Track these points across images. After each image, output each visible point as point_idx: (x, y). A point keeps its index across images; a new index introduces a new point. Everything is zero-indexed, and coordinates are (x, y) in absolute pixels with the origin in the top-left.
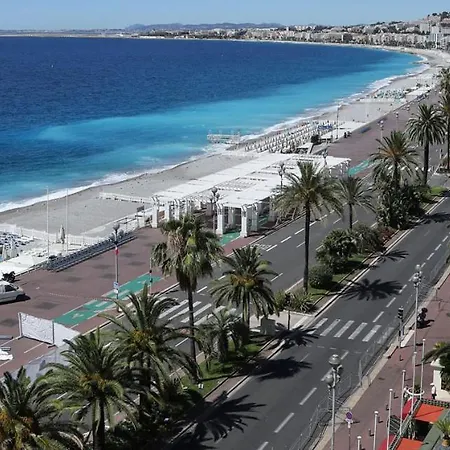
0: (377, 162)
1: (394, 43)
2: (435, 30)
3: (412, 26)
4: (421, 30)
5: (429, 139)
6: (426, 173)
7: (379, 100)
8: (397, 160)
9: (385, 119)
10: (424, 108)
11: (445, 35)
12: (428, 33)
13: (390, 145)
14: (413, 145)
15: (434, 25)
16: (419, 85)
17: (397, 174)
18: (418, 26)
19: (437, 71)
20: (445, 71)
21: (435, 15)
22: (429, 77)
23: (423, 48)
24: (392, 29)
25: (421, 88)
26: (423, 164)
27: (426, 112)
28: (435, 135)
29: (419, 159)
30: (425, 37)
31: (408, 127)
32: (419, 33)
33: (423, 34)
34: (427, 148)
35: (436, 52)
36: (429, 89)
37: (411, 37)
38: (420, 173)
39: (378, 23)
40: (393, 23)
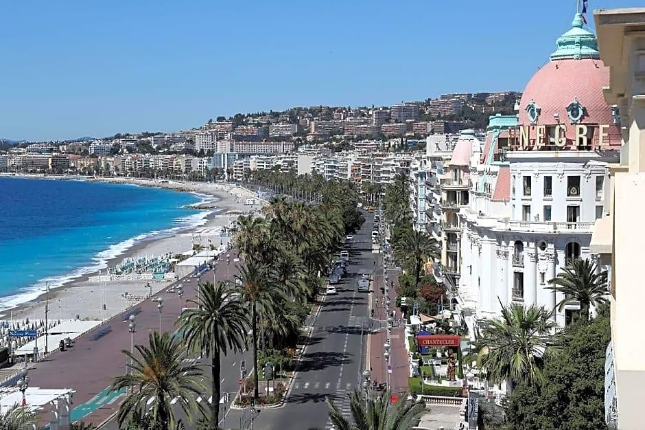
0: (125, 393)
1: (147, 173)
2: (223, 148)
3: (181, 140)
4: (198, 148)
5: (220, 343)
6: (216, 407)
7: (125, 277)
8: (164, 387)
9: (137, 311)
10: (209, 288)
11: (242, 156)
12: (211, 153)
13: (149, 359)
14: (192, 356)
15: (221, 138)
16: (197, 248)
17: (163, 412)
18: (192, 142)
19: (229, 221)
20: (243, 221)
21: (221, 119)
22: (215, 231)
23: (202, 180)
24: (145, 147)
25: (203, 253)
26: (210, 390)
27: (213, 296)
28: (230, 336)
29: (204, 382)
30: (205, 160)
31: (181, 324)
32: (195, 154)
33: (201, 154)
34: (216, 361)
35: (226, 188)
36: (215, 253)
37: (181, 161)
38: (207, 408)
39: (118, 136)
40: (147, 135)
